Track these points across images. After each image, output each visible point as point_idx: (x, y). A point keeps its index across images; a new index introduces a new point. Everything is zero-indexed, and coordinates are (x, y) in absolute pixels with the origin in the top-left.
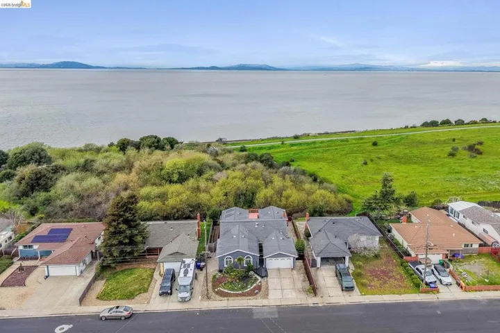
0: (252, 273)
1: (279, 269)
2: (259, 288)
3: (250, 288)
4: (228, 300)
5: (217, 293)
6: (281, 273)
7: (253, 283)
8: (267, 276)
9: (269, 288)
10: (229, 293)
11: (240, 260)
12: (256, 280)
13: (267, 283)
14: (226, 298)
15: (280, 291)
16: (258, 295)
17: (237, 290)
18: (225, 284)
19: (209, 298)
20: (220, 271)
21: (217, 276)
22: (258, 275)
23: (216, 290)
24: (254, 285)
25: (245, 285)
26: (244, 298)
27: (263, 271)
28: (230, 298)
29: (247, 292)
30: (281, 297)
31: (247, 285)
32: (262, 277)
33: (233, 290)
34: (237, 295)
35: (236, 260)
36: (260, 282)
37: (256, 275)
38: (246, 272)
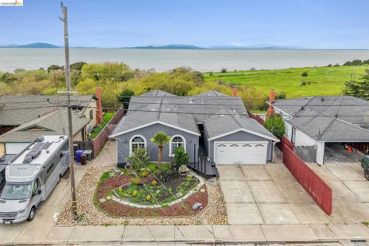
0: (184, 168)
1: (239, 166)
2: (203, 198)
3: (180, 198)
4: (126, 224)
5: (103, 207)
6: (246, 171)
7: (189, 188)
8: (215, 176)
9: (226, 200)
10: (129, 208)
11: (161, 139)
12: (194, 182)
13: (220, 190)
14: (121, 220)
15: (253, 207)
16: (202, 215)
17: (150, 202)
18: (125, 188)
19: (77, 218)
20: (121, 166)
21: (112, 175)
22: (199, 173)
23: (103, 200)
24: (191, 192)
25: (170, 190)
26: (166, 220)
27: (209, 167)
28: (132, 220)
29: (175, 207)
30: (261, 221)
31: (175, 192)
32: (207, 177)
33: (140, 200)
34: (149, 213)
35: (152, 139)
36: (204, 187)
37: (193, 174)
38: (173, 167)
